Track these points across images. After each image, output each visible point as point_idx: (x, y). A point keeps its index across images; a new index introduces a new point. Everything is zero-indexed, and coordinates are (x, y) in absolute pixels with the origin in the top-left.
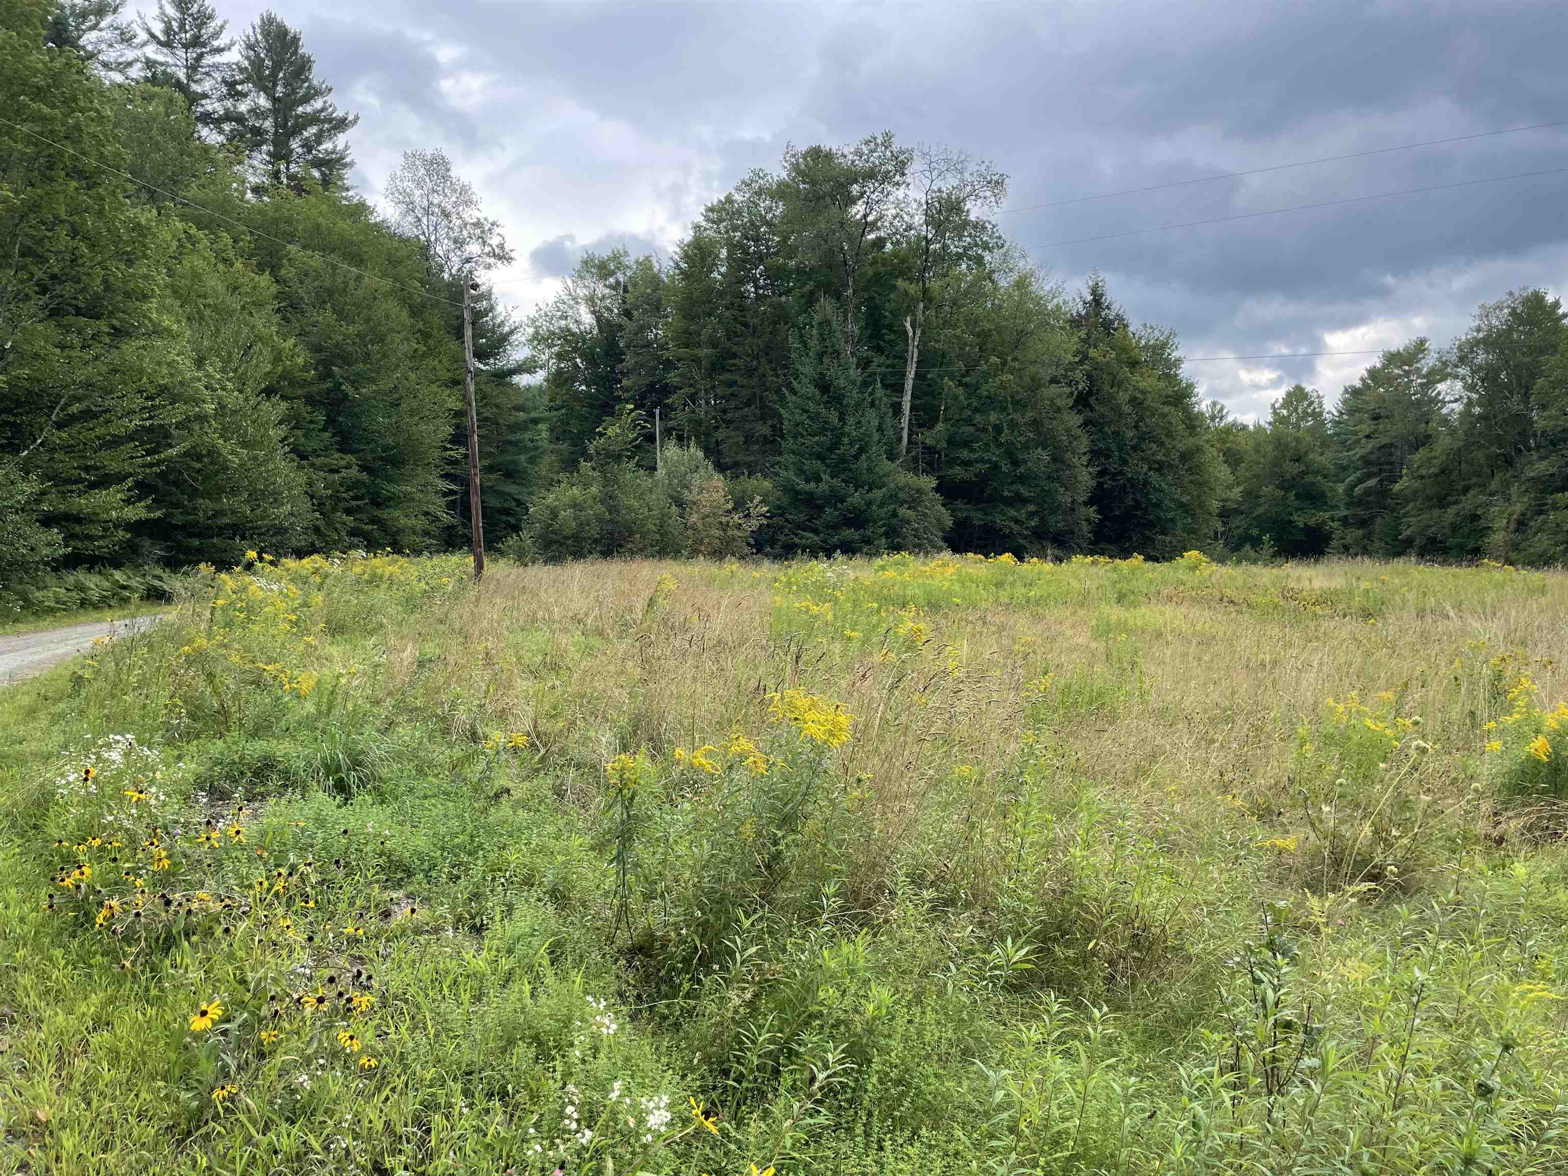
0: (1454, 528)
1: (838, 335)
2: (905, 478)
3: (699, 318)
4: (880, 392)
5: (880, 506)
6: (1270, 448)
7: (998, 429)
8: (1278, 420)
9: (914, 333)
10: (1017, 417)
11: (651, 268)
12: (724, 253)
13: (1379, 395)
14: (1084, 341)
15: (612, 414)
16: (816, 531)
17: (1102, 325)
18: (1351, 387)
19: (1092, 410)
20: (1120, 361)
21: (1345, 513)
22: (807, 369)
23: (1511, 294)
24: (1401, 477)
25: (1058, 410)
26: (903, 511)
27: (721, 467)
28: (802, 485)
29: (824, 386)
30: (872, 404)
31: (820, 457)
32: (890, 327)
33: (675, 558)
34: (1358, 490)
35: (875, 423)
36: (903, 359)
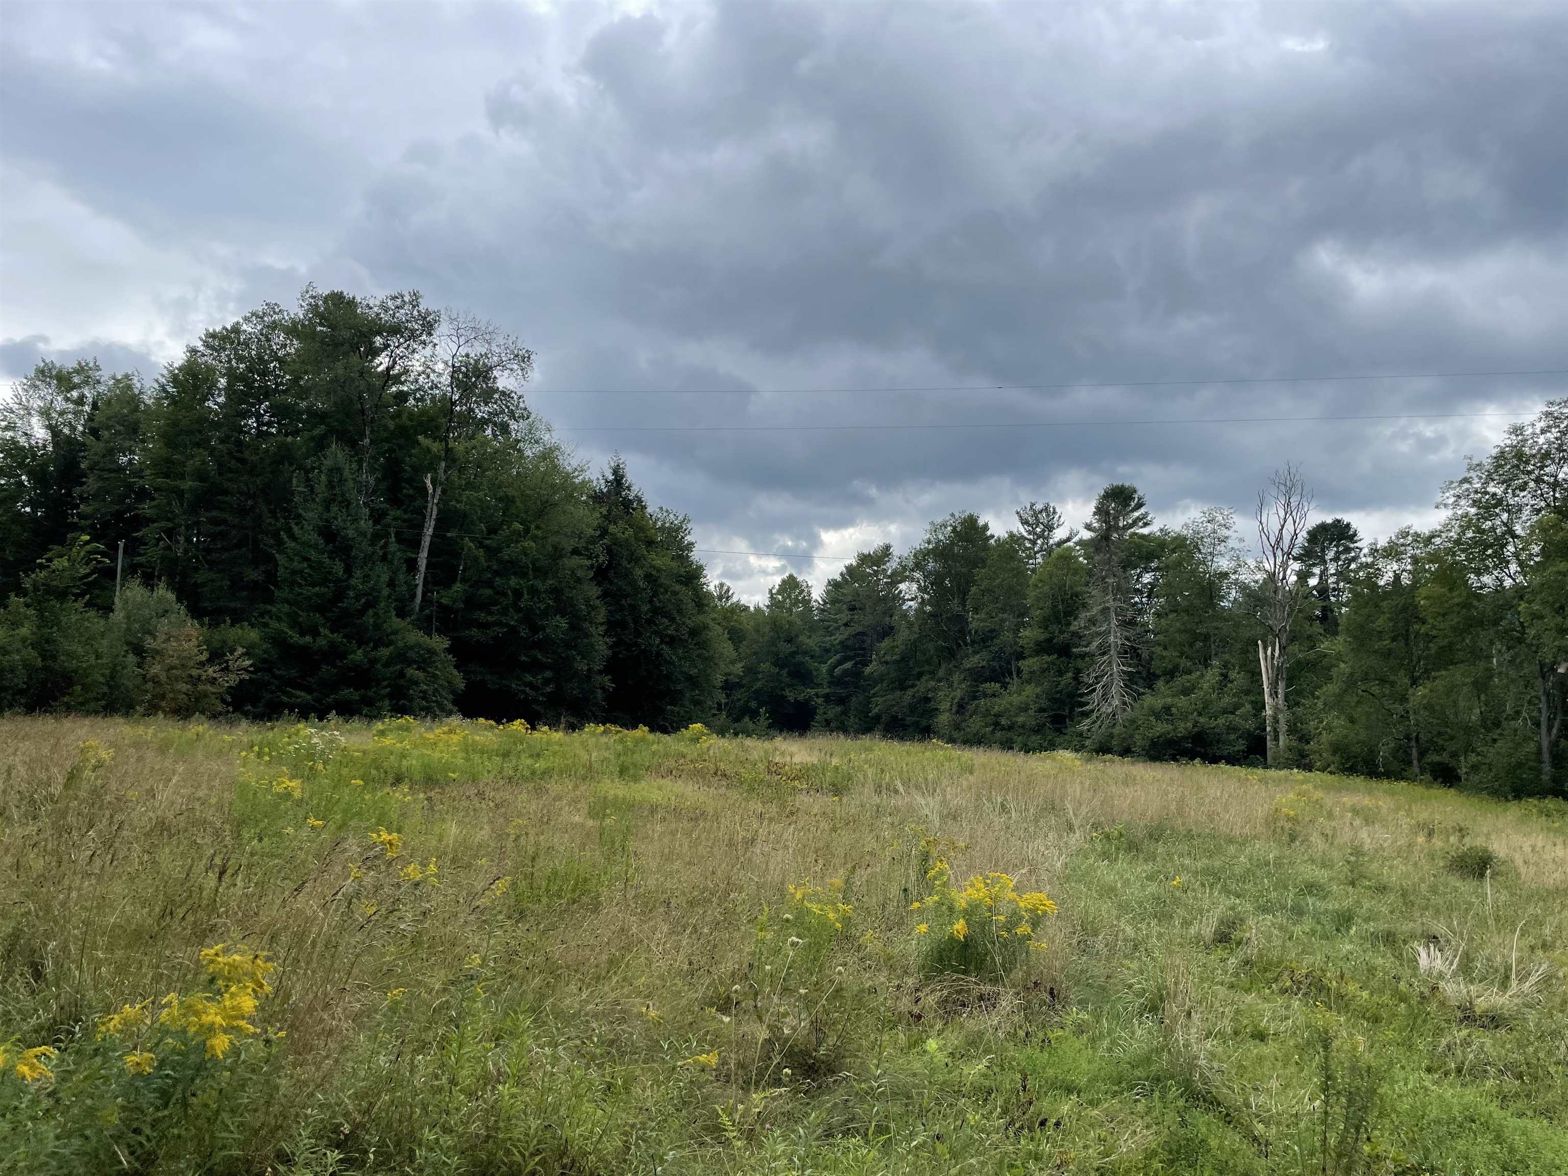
0: (912, 709)
1: (351, 484)
2: (416, 637)
3: (186, 447)
4: (393, 546)
5: (387, 665)
6: (767, 629)
7: (518, 594)
8: (774, 604)
9: (434, 490)
10: (539, 584)
11: (130, 387)
12: (223, 382)
13: (855, 588)
14: (606, 517)
15: (62, 543)
16: (309, 690)
17: (623, 504)
18: (833, 580)
19: (611, 583)
20: (637, 539)
21: (827, 691)
22: (312, 514)
23: (953, 515)
24: (871, 661)
25: (579, 580)
26: (412, 672)
27: (196, 612)
28: (295, 638)
29: (329, 534)
30: (384, 558)
31: (321, 609)
32: (410, 481)
33: (127, 714)
34: (838, 671)
35: (385, 578)
36: (421, 513)
